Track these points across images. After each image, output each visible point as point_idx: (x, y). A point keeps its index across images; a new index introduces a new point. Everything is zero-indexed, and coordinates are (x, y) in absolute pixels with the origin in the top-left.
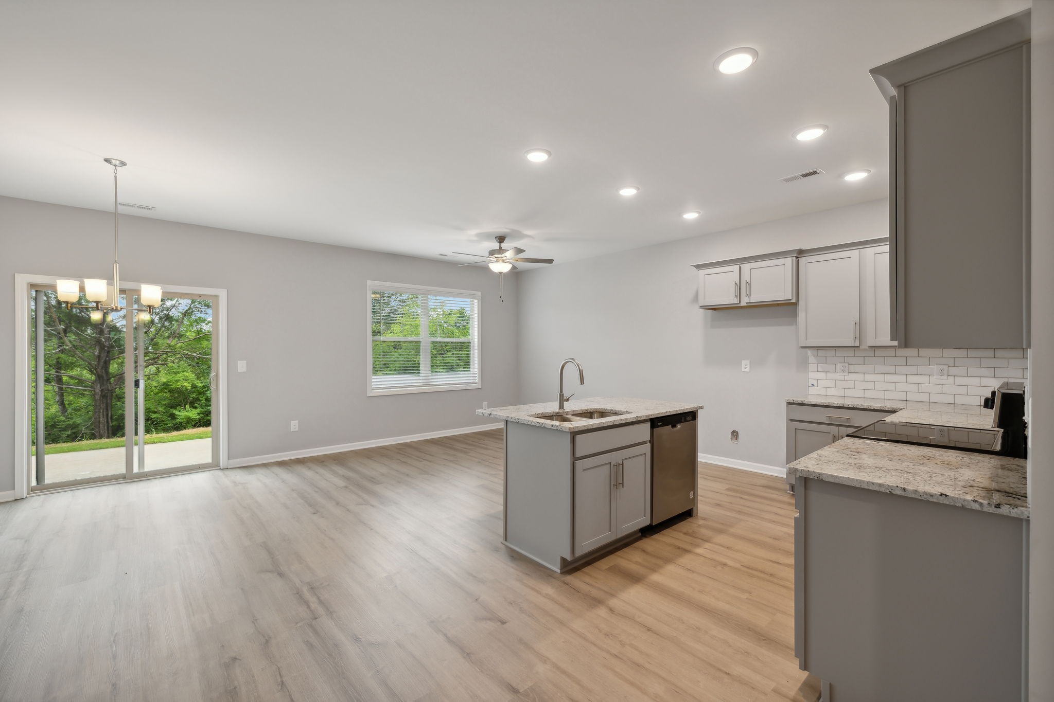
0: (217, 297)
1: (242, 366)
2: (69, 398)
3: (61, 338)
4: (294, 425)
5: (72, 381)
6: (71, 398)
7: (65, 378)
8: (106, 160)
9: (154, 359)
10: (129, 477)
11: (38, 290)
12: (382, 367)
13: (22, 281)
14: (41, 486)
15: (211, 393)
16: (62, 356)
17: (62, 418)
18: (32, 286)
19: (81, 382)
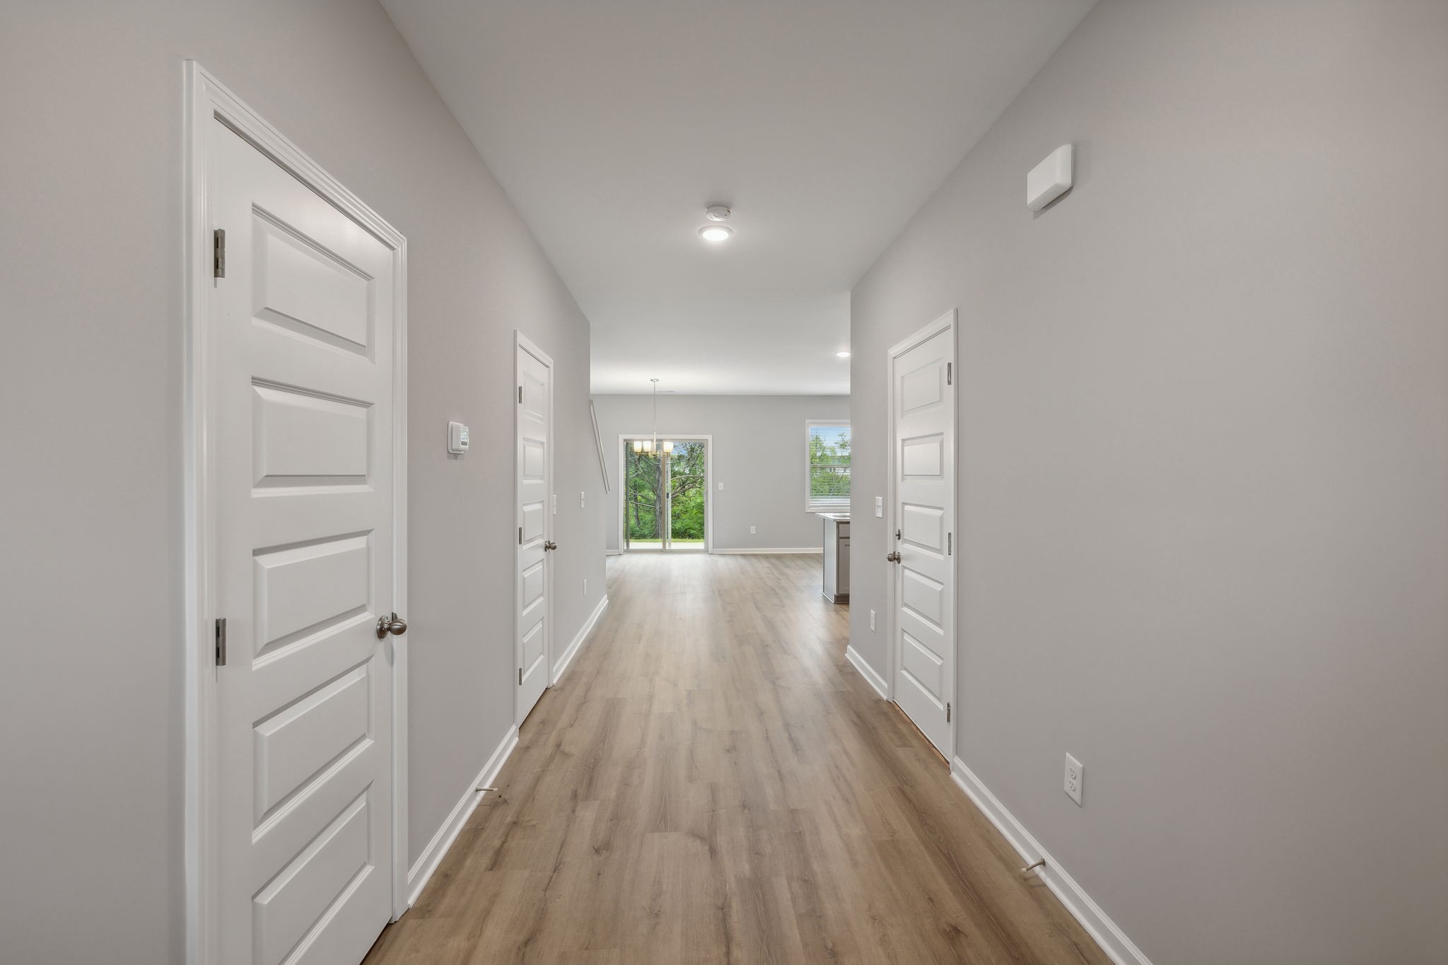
0: (707, 440)
1: (721, 486)
2: (641, 513)
3: (636, 465)
4: (753, 530)
5: (643, 500)
6: (642, 514)
7: (639, 498)
8: (651, 380)
9: (693, 482)
10: (663, 551)
11: (628, 445)
12: (816, 492)
13: (622, 437)
14: (628, 551)
15: (705, 505)
16: (637, 479)
17: (638, 529)
18: (625, 440)
19: (648, 500)
